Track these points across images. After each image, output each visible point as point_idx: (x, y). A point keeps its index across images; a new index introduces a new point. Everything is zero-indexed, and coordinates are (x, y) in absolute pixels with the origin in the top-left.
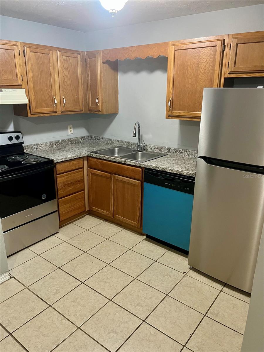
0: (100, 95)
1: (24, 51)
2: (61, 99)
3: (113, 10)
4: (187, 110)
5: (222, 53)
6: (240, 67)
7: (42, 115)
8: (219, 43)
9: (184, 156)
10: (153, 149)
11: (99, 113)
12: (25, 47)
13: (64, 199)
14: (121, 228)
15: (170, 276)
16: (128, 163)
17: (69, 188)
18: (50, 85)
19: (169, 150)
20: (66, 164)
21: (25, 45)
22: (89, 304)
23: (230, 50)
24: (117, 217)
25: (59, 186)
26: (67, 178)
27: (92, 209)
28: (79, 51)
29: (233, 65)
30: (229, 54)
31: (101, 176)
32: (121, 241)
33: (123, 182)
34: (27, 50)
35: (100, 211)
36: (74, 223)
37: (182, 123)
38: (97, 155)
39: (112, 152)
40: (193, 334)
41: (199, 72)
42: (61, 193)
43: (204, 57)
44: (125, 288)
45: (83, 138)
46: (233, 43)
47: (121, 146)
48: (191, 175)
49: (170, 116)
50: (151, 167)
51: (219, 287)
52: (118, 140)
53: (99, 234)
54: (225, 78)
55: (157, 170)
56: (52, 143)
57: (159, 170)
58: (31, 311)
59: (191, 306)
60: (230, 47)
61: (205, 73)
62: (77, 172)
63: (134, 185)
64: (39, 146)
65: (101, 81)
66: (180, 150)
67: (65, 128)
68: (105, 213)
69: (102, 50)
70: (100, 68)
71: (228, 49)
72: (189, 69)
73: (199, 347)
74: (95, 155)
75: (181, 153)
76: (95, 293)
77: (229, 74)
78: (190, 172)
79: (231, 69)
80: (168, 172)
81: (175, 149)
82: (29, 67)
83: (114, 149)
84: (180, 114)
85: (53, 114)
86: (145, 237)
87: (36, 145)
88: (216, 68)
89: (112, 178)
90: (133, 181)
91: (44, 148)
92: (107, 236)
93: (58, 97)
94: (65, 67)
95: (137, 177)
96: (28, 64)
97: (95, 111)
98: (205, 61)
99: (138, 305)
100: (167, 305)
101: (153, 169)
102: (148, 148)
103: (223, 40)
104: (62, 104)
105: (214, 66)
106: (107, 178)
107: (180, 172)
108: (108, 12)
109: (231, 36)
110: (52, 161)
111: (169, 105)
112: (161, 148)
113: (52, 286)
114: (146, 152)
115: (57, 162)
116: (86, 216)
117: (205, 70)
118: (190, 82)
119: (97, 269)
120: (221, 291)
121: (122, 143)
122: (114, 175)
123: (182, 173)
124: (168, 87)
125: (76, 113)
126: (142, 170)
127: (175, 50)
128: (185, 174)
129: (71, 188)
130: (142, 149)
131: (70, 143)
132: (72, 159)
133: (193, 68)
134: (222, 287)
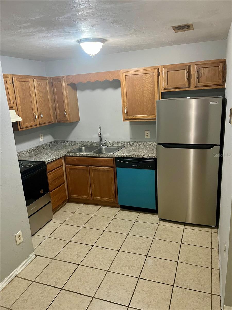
0: (67, 109)
1: (13, 81)
2: (39, 114)
3: (93, 54)
4: (138, 115)
5: (158, 77)
6: (171, 85)
7: (27, 128)
8: (156, 71)
9: (136, 146)
10: (112, 144)
11: (68, 122)
12: (13, 78)
13: (53, 192)
14: (99, 206)
15: (150, 228)
16: (102, 156)
17: (56, 183)
18: (31, 105)
19: (125, 143)
20: (52, 164)
21: (13, 76)
22: (106, 256)
23: (163, 75)
24: (95, 198)
25: (50, 182)
26: (53, 175)
27: (72, 197)
28: (47, 77)
29: (166, 84)
30: (163, 78)
31: (78, 169)
32: (104, 214)
33: (99, 170)
34: (15, 80)
35: (80, 197)
36: (60, 210)
37: (131, 124)
38: (73, 154)
39: (80, 150)
40: (179, 254)
41: (144, 89)
42: (51, 187)
43: (146, 79)
44: (124, 242)
45: (51, 143)
46: (165, 71)
47: (84, 145)
48: (151, 157)
49: (126, 120)
50: (121, 156)
51: (182, 226)
52: (82, 141)
53: (85, 213)
54: (162, 92)
55: (126, 157)
56: (30, 150)
57: (127, 157)
58: (67, 271)
59: (171, 240)
60: (163, 74)
61: (148, 90)
62: (59, 169)
63: (108, 171)
64: (22, 154)
65: (67, 98)
66: (133, 142)
67: (38, 137)
68: (84, 197)
69: (66, 76)
70: (65, 88)
71: (162, 74)
72: (137, 87)
73: (186, 260)
74: (72, 154)
75: (134, 144)
76: (106, 250)
77: (164, 89)
78: (150, 155)
79: (165, 86)
80: (134, 158)
81: (129, 142)
82: (17, 93)
83: (82, 148)
84: (134, 118)
85: (35, 127)
86: (120, 208)
87: (20, 153)
88: (155, 86)
89: (88, 170)
90: (107, 169)
91: (26, 154)
92: (92, 213)
93: (37, 114)
94: (39, 90)
95: (110, 165)
96: (16, 90)
97: (64, 121)
98: (147, 82)
99: (139, 248)
100: (156, 244)
101: (122, 157)
102: (108, 144)
103: (158, 69)
104: (39, 118)
105: (154, 85)
106: (84, 170)
107: (143, 156)
108: (89, 55)
109: (163, 67)
110: (43, 163)
111: (125, 112)
112: (118, 143)
113: (72, 253)
114: (108, 147)
115: (47, 163)
116: (67, 204)
117: (148, 88)
118: (138, 96)
119: (98, 235)
120: (184, 228)
121: (85, 143)
122: (90, 167)
123: (144, 156)
124: (123, 100)
125: (49, 124)
126: (113, 159)
127: (125, 76)
128: (147, 157)
129: (57, 183)
130: (104, 145)
131: (42, 148)
132: (56, 159)
133: (139, 86)
134: (184, 226)
